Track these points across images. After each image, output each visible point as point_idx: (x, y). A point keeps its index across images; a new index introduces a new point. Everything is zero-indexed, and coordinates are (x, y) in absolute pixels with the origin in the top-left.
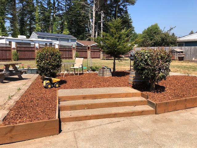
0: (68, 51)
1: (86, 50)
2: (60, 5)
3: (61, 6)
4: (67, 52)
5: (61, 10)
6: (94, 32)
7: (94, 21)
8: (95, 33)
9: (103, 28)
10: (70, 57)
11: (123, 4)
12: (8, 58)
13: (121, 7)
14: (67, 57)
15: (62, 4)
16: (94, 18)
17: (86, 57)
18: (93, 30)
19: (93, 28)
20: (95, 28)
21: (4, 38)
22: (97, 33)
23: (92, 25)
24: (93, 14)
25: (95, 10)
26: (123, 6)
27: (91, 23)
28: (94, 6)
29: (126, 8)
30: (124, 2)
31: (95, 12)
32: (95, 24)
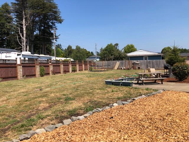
4: (66, 66)
6: (25, 46)
10: (68, 70)
11: (51, 21)
16: (25, 32)
18: (24, 44)
19: (25, 42)
22: (28, 47)
24: (24, 28)
25: (26, 24)
26: (51, 23)
27: (22, 38)
28: (24, 20)
29: (55, 25)
30: (52, 19)
31: (25, 26)
32: (26, 38)
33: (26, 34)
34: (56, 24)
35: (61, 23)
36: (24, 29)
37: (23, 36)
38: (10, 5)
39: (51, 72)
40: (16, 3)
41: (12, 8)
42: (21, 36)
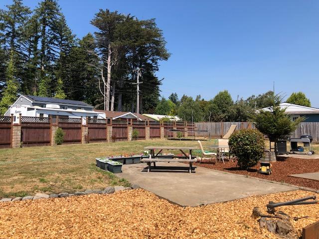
0: (123, 128)
1: (144, 126)
2: (52, 52)
3: (54, 54)
4: (121, 129)
5: (52, 60)
6: (108, 96)
7: (109, 80)
8: (111, 99)
9: (140, 92)
10: (124, 136)
11: (151, 58)
12: (45, 140)
13: (149, 61)
14: (121, 136)
15: (54, 51)
16: (109, 76)
17: (144, 136)
18: (108, 93)
19: (108, 90)
20: (111, 91)
21: (33, 109)
22: (113, 98)
23: (106, 86)
24: (108, 69)
25: (111, 63)
26: (151, 60)
27: (105, 83)
28: (109, 57)
29: (156, 63)
30: (153, 54)
31: (110, 67)
32: (111, 84)
33: (111, 78)
34: (158, 61)
35: (166, 59)
36: (109, 71)
37: (106, 81)
38: (94, 36)
39: (83, 139)
40: (101, 33)
41: (96, 41)
42: (104, 81)
